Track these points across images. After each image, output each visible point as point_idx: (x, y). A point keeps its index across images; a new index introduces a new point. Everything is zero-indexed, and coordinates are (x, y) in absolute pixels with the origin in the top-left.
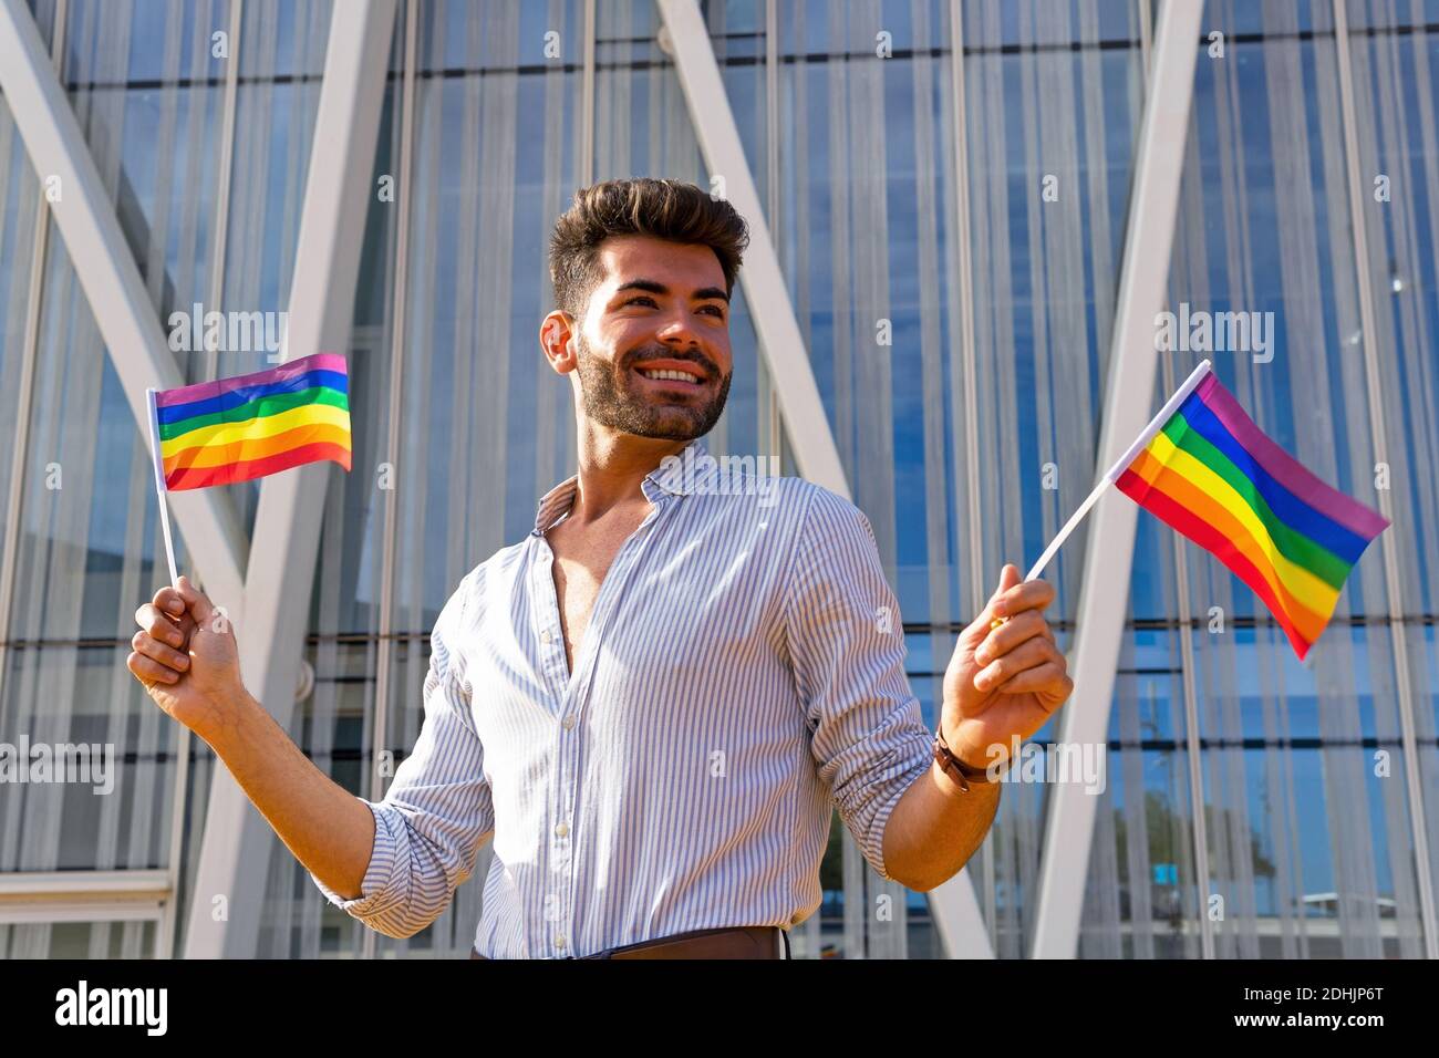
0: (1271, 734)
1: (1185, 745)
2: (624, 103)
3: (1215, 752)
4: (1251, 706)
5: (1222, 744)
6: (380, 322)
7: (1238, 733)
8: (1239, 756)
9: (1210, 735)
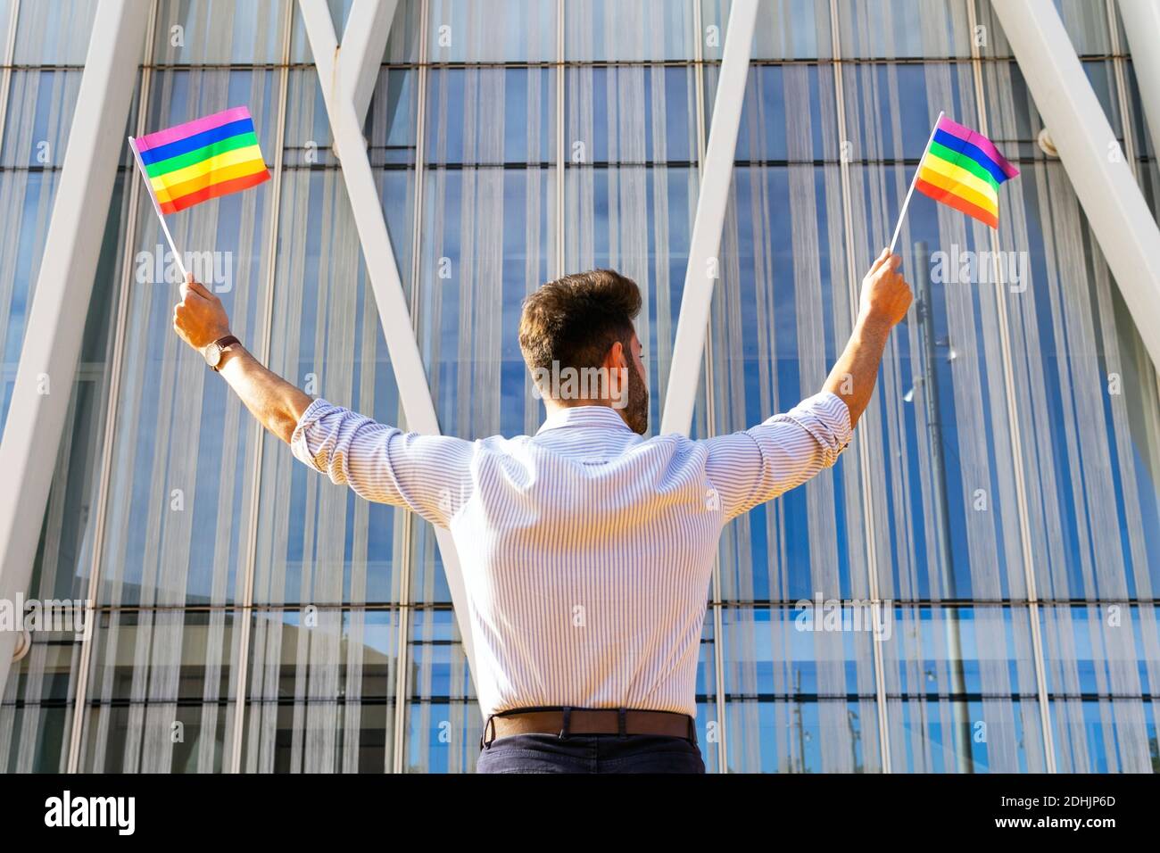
0: (779, 690)
1: (714, 698)
2: (304, 195)
3: (736, 705)
4: (765, 670)
5: (742, 698)
6: (103, 360)
7: (754, 689)
8: (754, 708)
9: (733, 691)
